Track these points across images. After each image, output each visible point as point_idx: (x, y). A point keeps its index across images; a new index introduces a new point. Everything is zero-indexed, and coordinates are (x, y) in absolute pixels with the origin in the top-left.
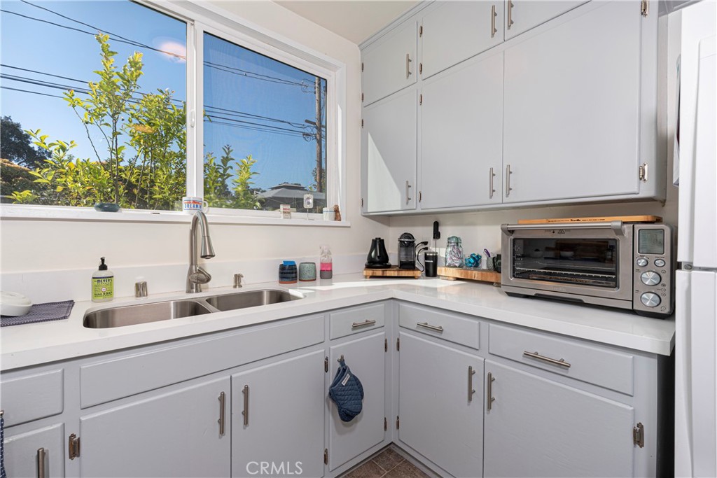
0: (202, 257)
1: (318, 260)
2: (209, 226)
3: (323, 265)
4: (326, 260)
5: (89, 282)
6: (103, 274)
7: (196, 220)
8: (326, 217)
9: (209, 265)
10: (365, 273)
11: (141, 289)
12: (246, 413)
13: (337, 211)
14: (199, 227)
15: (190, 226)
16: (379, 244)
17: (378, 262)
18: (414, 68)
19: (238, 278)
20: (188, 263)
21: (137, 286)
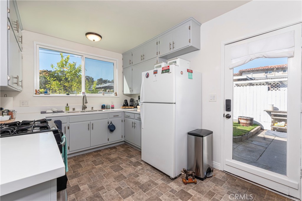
0: (86, 103)
1: (110, 105)
2: (87, 97)
3: (112, 106)
4: (113, 105)
5: (65, 107)
6: (67, 106)
7: (84, 96)
8: (113, 95)
9: (87, 105)
10: (122, 107)
11: (74, 109)
12: (93, 128)
13: (116, 93)
14: (85, 98)
15: (83, 98)
16: (126, 101)
17: (126, 105)
18: (131, 63)
19: (92, 108)
20: (82, 105)
21: (73, 108)
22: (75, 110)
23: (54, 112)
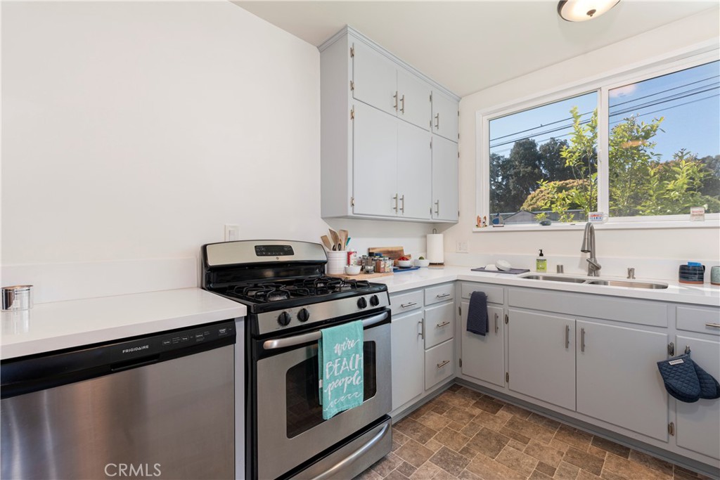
6: (541, 258)
11: (560, 269)
19: (630, 271)
21: (558, 266)
22: (562, 272)
23: (500, 271)
